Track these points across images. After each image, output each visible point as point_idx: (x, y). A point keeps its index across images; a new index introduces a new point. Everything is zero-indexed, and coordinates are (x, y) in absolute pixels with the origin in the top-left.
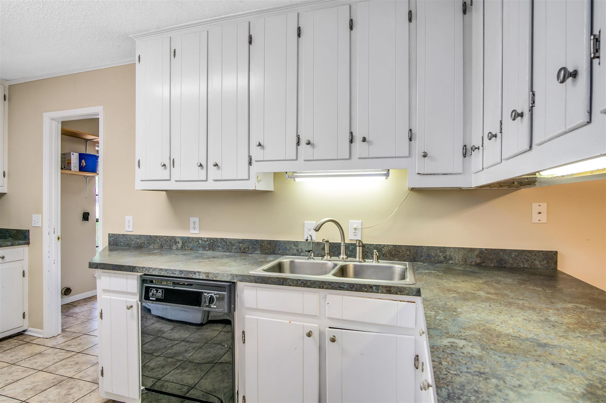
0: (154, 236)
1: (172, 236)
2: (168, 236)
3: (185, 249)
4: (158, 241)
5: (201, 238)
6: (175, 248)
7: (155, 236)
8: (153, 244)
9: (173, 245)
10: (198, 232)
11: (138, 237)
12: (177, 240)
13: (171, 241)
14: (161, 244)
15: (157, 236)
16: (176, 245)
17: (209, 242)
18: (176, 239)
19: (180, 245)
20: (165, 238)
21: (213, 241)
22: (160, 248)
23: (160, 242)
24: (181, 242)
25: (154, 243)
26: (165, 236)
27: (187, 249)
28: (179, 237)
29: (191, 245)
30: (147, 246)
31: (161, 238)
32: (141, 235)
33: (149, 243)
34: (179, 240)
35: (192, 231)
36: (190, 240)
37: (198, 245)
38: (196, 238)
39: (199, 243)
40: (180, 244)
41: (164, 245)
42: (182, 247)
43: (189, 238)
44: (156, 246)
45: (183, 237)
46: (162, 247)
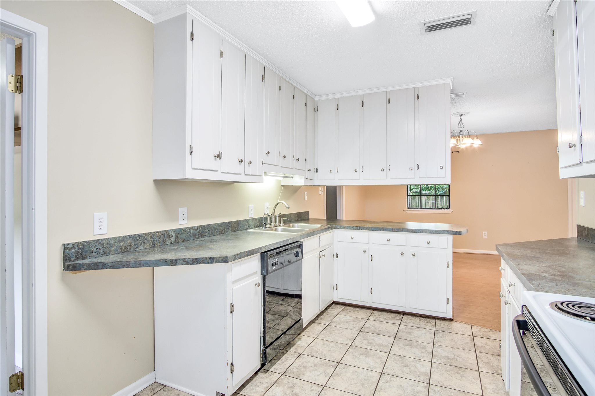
0: (144, 234)
1: (165, 231)
2: (161, 231)
3: (179, 242)
4: (149, 238)
5: (192, 227)
6: (168, 243)
7: (146, 233)
8: (143, 245)
9: (167, 240)
10: (186, 223)
11: (121, 239)
12: (170, 234)
13: (164, 236)
14: (153, 242)
15: (148, 233)
16: (169, 239)
17: (199, 230)
18: (169, 232)
19: (173, 239)
20: (157, 234)
21: (202, 228)
22: (152, 246)
23: (151, 239)
24: (174, 235)
25: (144, 243)
26: (157, 232)
27: (180, 241)
28: (172, 230)
29: (183, 236)
30: (134, 248)
31: (152, 235)
32: (125, 237)
33: (137, 244)
34: (172, 233)
35: (181, 222)
36: (183, 231)
37: (189, 235)
38: (188, 228)
39: (191, 233)
40: (173, 237)
41: (156, 243)
42: (176, 240)
43: (181, 229)
44: (147, 246)
45: (176, 230)
46: (154, 245)
